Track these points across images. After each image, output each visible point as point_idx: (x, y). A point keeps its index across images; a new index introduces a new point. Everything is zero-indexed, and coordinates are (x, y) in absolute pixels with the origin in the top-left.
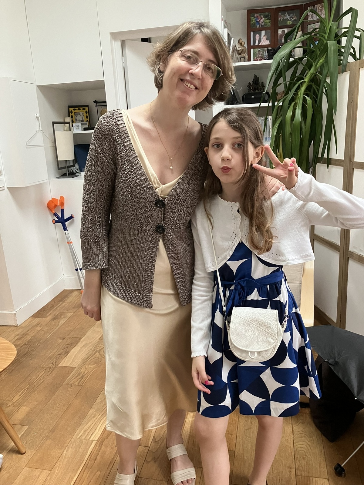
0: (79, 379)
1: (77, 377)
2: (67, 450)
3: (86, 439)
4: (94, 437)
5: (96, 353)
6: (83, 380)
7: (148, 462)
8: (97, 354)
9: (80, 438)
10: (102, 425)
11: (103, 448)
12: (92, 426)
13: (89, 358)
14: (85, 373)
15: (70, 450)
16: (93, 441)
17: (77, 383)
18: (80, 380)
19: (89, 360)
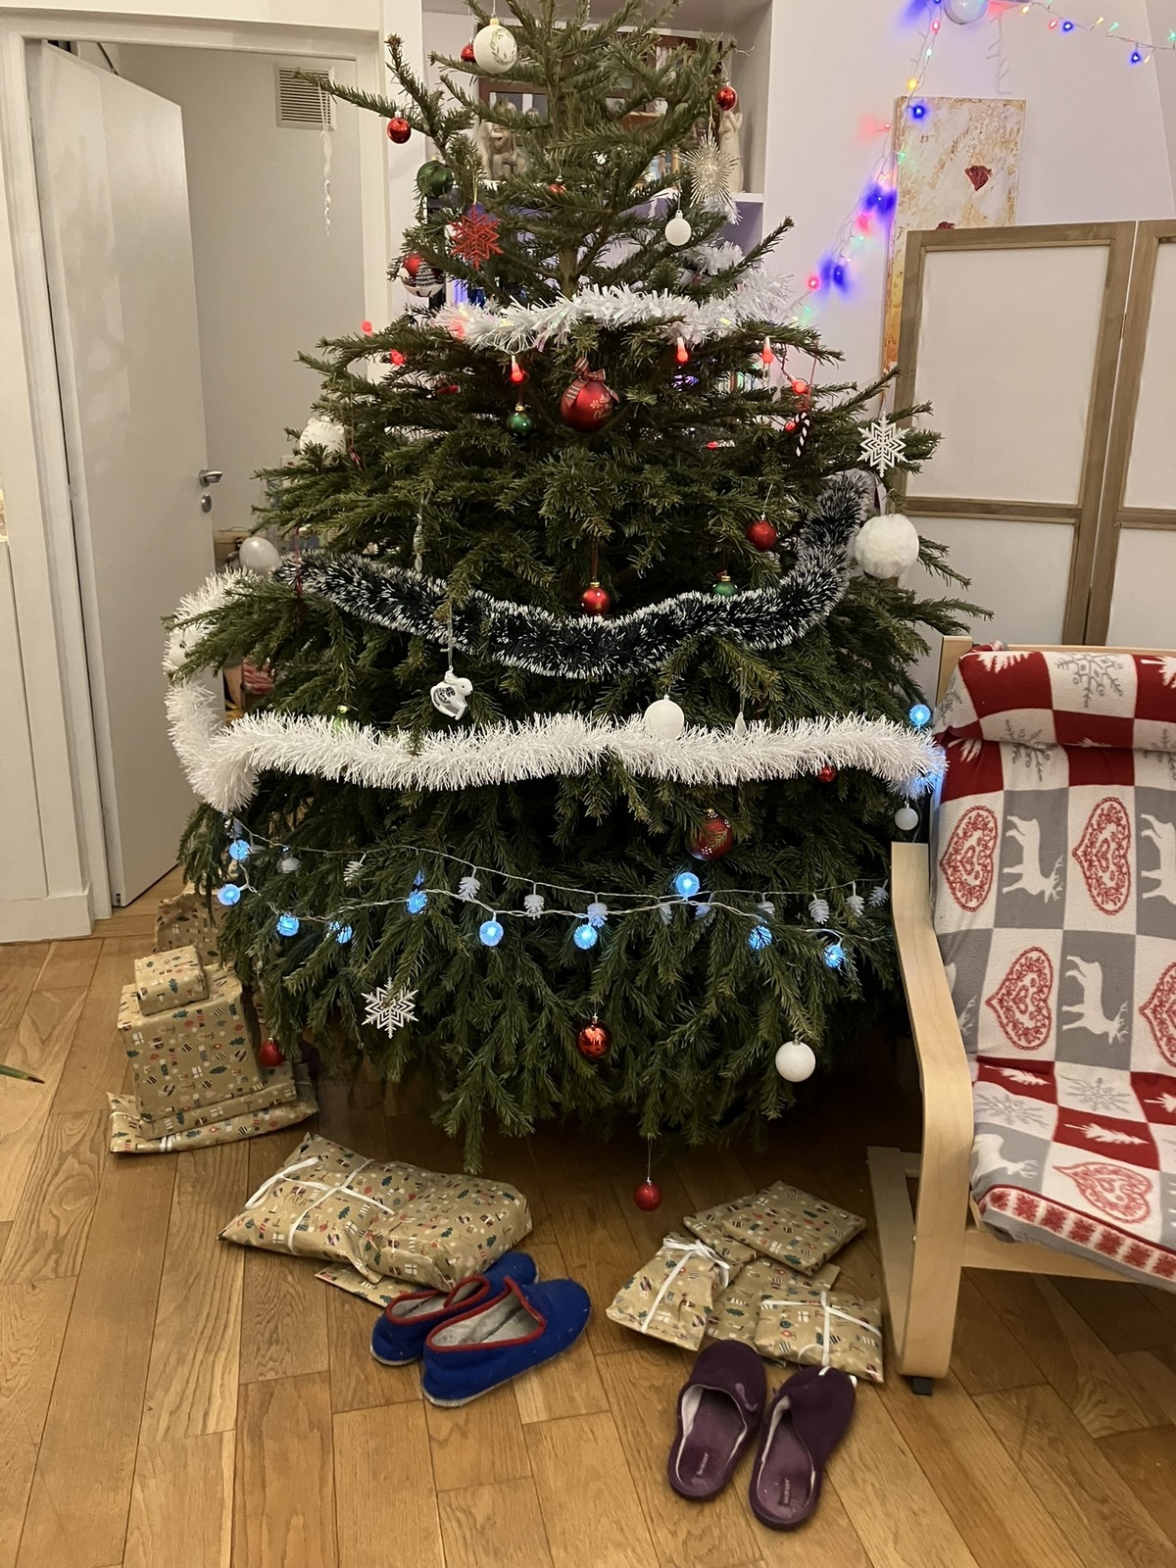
0: (49, 1255)
1: (35, 1251)
2: (143, 1486)
3: (190, 1433)
4: (217, 1423)
5: (63, 1158)
6: (65, 1258)
7: (443, 1443)
8: (71, 1161)
9: (169, 1437)
10: (226, 1378)
11: (269, 1445)
12: (189, 1392)
13: (47, 1181)
14: (62, 1232)
15: (152, 1483)
16: (220, 1435)
17: (47, 1271)
18: (56, 1262)
19: (51, 1189)
